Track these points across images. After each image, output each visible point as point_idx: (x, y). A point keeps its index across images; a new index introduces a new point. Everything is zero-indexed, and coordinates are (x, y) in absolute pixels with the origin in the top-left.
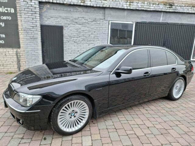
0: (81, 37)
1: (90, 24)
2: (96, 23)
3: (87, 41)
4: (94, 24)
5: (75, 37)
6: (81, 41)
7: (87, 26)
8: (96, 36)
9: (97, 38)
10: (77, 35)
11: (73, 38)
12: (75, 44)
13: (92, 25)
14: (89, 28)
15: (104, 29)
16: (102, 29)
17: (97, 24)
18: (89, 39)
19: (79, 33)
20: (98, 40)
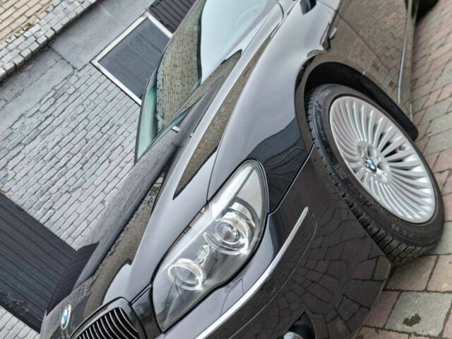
0: (69, 165)
1: (56, 114)
2: (66, 96)
3: (94, 158)
4: (66, 104)
5: (56, 181)
6: (81, 172)
7: (55, 123)
8: (101, 124)
9: (107, 127)
10: (53, 171)
11: (53, 189)
12: (75, 195)
13: (63, 111)
14: (65, 124)
15: (99, 90)
16: (95, 95)
17: (73, 98)
18: (94, 149)
19: (55, 160)
20: (115, 128)
